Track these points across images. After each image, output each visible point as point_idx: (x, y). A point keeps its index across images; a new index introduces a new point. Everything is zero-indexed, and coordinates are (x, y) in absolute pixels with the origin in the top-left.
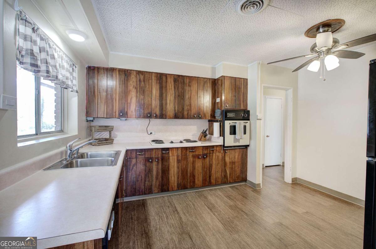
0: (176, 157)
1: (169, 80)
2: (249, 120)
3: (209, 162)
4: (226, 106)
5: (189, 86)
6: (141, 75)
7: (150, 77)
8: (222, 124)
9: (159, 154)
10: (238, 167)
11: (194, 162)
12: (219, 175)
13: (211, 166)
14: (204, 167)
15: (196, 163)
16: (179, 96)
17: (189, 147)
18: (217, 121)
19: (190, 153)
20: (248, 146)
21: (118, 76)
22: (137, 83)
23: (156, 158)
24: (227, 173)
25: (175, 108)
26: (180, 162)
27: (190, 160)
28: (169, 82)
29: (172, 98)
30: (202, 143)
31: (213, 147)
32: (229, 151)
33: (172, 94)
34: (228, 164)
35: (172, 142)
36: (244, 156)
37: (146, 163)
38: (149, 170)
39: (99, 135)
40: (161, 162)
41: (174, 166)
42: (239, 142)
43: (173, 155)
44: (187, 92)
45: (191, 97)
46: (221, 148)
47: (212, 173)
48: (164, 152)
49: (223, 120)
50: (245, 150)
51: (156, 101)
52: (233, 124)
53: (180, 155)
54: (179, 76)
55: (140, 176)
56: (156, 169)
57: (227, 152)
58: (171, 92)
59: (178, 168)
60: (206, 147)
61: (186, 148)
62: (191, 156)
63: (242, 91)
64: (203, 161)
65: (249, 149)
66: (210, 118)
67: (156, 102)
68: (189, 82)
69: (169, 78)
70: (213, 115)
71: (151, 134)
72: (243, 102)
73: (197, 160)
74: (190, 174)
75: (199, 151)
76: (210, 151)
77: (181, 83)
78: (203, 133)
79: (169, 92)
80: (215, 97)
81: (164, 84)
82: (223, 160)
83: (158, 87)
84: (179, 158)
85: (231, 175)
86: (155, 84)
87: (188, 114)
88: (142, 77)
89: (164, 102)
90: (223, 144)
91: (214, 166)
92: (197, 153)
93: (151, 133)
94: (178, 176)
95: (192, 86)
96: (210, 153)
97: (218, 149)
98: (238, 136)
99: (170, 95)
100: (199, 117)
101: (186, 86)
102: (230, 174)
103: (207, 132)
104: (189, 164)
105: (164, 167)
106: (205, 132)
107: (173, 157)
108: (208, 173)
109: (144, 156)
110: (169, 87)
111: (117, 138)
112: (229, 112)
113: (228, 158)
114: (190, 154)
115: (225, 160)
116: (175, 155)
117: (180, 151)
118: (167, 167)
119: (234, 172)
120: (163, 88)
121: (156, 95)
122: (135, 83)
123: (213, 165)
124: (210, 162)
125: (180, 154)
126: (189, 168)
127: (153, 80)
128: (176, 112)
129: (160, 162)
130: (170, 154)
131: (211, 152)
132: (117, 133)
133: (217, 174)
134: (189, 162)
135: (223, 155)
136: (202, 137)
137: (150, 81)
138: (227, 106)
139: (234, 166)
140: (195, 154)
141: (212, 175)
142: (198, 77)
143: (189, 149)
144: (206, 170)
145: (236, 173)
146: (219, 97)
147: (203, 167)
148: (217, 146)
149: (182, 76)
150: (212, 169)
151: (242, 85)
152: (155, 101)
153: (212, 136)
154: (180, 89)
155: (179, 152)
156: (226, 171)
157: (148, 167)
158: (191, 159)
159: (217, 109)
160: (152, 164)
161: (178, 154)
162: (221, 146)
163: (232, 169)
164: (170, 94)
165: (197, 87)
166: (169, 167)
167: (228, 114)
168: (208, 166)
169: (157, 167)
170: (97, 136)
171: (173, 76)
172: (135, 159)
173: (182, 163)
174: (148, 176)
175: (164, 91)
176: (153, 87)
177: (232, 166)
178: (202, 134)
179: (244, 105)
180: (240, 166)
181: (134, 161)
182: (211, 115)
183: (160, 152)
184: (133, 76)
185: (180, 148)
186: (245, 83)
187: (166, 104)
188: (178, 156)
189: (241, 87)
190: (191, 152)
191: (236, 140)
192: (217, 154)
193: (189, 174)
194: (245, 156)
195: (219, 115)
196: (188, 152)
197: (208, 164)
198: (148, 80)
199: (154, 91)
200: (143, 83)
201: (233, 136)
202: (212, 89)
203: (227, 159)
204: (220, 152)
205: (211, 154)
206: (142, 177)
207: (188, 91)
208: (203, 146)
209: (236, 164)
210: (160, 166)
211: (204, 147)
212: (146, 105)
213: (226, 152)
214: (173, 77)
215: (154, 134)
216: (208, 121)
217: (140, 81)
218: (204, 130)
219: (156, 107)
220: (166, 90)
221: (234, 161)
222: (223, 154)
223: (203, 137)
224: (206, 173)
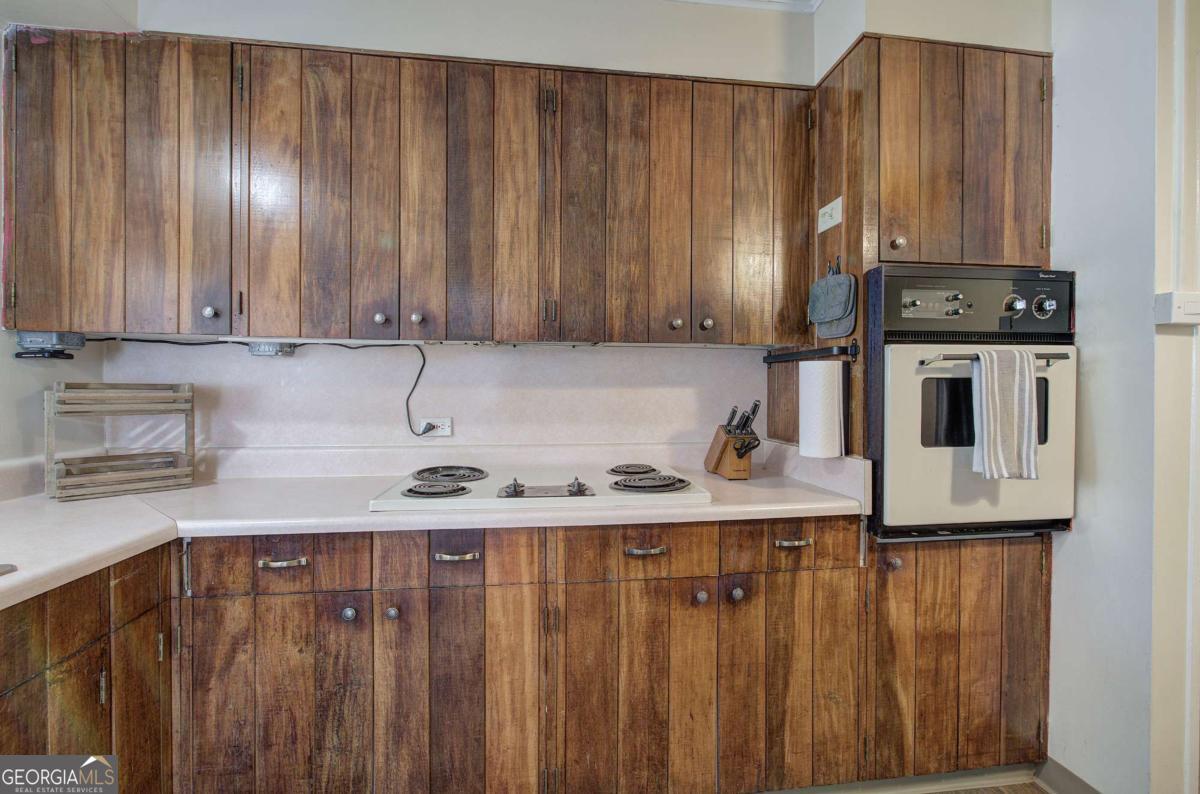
0: (528, 595)
1: (506, 97)
2: (1067, 338)
3: (771, 628)
4: (893, 245)
5: (639, 135)
6: (329, 75)
7: (388, 86)
8: (858, 371)
9: (414, 572)
10: (983, 671)
11: (656, 630)
12: (837, 720)
13: (780, 658)
14: (732, 665)
15: (677, 633)
16: (569, 198)
17: (625, 527)
18: (824, 354)
19: (633, 563)
20: (1064, 524)
21: (188, 82)
22: (305, 120)
23: (390, 598)
24: (897, 707)
25: (544, 271)
26: (562, 627)
27: (630, 615)
28: (510, 113)
29: (529, 215)
30: (716, 500)
31: (795, 526)
32: (911, 555)
33: (527, 189)
34: (907, 648)
35: (516, 491)
36: (1025, 590)
37: (324, 626)
38: (346, 672)
39: (149, 437)
40: (425, 623)
41: (515, 653)
42: (994, 499)
43: (510, 581)
44: (622, 171)
45: (647, 206)
46: (852, 536)
47: (789, 702)
48: (447, 557)
49: (865, 342)
50: (1032, 550)
51: (428, 230)
52: (950, 370)
53: (561, 581)
54: (569, 73)
55: (284, 715)
56: (391, 669)
57: (899, 562)
58: (520, 176)
59: (546, 664)
60: (748, 528)
61: (602, 536)
62: (636, 587)
63: (1011, 144)
64: (724, 626)
65: (1063, 546)
66: (771, 340)
67: (428, 239)
68: (639, 112)
69: (507, 85)
70: (794, 316)
71: (431, 433)
72: (1018, 217)
73: (679, 614)
74: (633, 708)
75: (695, 556)
76: (771, 557)
77: (585, 119)
78: (728, 429)
79: (508, 176)
80: (810, 200)
81: (476, 129)
82: (872, 617)
83: (437, 146)
84: (551, 597)
85: (931, 720)
86: (419, 130)
87: (629, 308)
88: (336, 85)
89: (475, 236)
90: (869, 511)
91: (802, 661)
92: (681, 566)
93: (430, 428)
94: (549, 720)
95: (654, 132)
96: (774, 570)
97: (829, 539)
98: (987, 454)
99: (511, 195)
100: (703, 327)
101: (617, 137)
102: (921, 716)
103: (759, 426)
104: (624, 642)
105: (448, 660)
106: (746, 422)
107: (511, 592)
108: (761, 708)
109: (307, 580)
110: (510, 141)
111: (240, 452)
112: (912, 287)
113: (907, 608)
114: (632, 575)
115: (881, 617)
116: (526, 579)
117: (561, 551)
118: (466, 655)
119: (951, 703)
120: (467, 151)
121: (422, 197)
122: (295, 126)
123: (797, 652)
124: (776, 631)
125: (561, 572)
126: (624, 669)
127: (407, 104)
128: (556, 296)
129: (420, 621)
130: (493, 574)
131: (784, 560)
132: (239, 426)
133: (825, 715)
134: (624, 629)
135: (872, 586)
136: (723, 452)
137: (389, 110)
138: (901, 241)
139: (948, 659)
140: (664, 574)
141: (788, 717)
142: (696, 80)
143: (625, 538)
144: (748, 688)
145: (962, 715)
146: (838, 195)
147: (725, 660)
148: (823, 521)
149: (589, 73)
150: (792, 681)
151: (1013, 96)
152: (421, 229)
153: (791, 449)
154: (579, 157)
155: (551, 555)
156: (895, 697)
157: (337, 657)
158: (635, 607)
159: (823, 276)
160: (366, 636)
161: (544, 570)
162: (854, 519)
163: (935, 684)
164: (517, 190)
165: (688, 144)
166: (479, 658)
167: (907, 299)
168: (762, 659)
169: (397, 659)
170: (139, 437)
171: (534, 72)
172: (248, 600)
173: (574, 632)
174: (341, 720)
175: (475, 168)
176: (407, 143)
177: (937, 660)
178: (723, 437)
179: (1022, 236)
180: (992, 664)
181: (236, 612)
182: (782, 318)
183: (418, 558)
184: (283, 81)
185: (561, 534)
186: (1033, 89)
187: (491, 248)
188: (543, 585)
189: (999, 115)
190: (638, 557)
191: (969, 485)
192: (825, 575)
193: (623, 710)
194: (1034, 591)
195: (838, 312)
196: (615, 561)
197: (762, 643)
198: (377, 100)
199: (413, 174)
200: (340, 122)
201: (946, 453)
202: (790, 154)
203: (901, 614)
204: (842, 563)
205: (782, 578)
206: (293, 720)
207: (633, 166)
208: (722, 523)
209: (967, 648)
210: (420, 651)
211: (727, 529)
212: (360, 257)
213: (890, 566)
214: (531, 85)
215: (448, 431)
216: (765, 360)
217: (324, 108)
218: (734, 413)
219: (425, 267)
220: (491, 163)
221: (948, 625)
222: (872, 576)
223: (731, 457)
224: (746, 706)
